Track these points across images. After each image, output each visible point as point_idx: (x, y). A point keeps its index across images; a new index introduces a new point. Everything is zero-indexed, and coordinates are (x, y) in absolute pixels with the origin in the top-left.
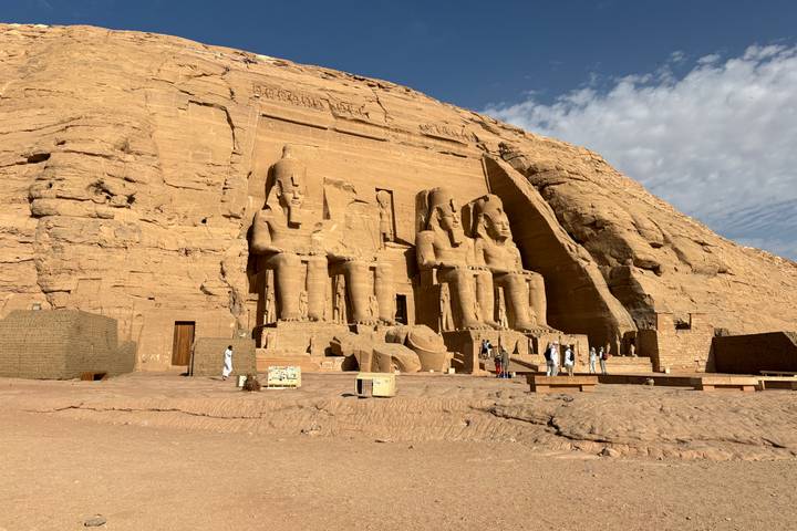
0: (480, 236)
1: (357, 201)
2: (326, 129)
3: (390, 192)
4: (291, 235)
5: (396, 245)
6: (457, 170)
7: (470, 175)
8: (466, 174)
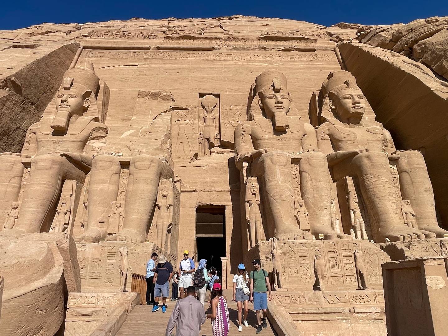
0: (325, 120)
1: (174, 109)
2: (148, 49)
3: (217, 96)
4: (54, 142)
5: (223, 150)
6: (304, 65)
7: (320, 66)
8: (315, 66)
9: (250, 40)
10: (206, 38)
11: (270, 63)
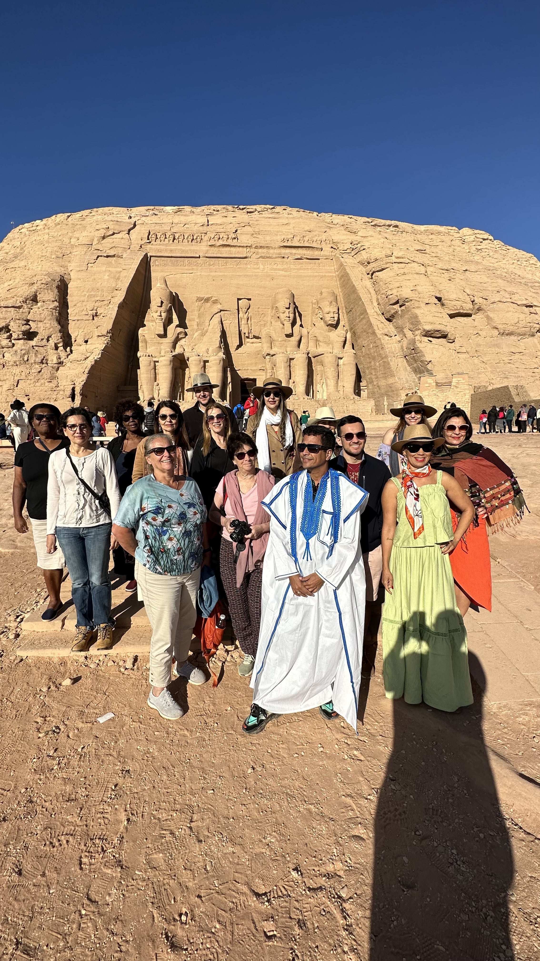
1: (221, 311)
2: (198, 258)
3: (250, 299)
6: (309, 273)
7: (321, 274)
8: (317, 274)
9: (272, 248)
10: (240, 246)
11: (286, 271)
